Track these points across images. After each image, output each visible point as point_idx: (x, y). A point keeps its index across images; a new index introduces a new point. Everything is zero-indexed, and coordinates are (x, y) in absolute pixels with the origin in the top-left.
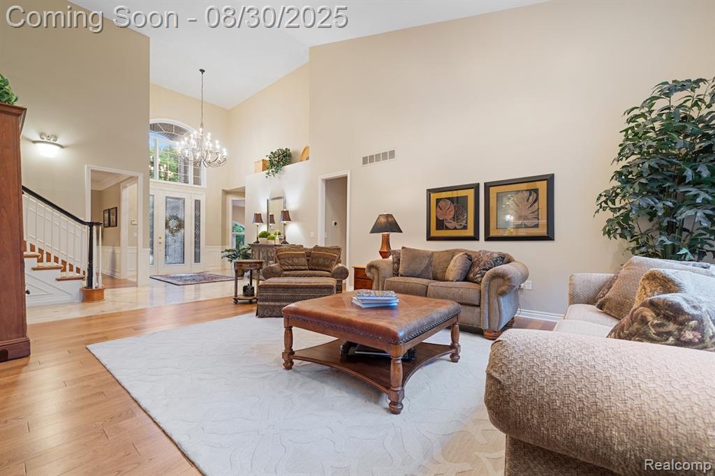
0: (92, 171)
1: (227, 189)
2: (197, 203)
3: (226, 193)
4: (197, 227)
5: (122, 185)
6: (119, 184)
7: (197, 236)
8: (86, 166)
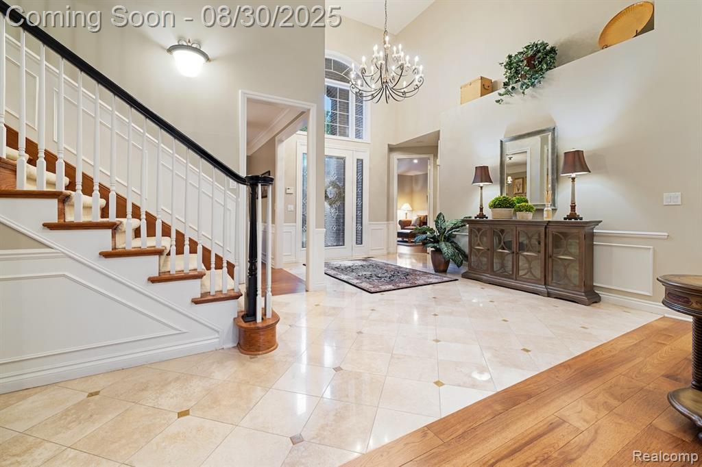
0: (249, 100)
1: (394, 143)
2: (360, 163)
3: (392, 149)
4: (360, 196)
5: (277, 138)
6: (273, 139)
7: (360, 208)
8: (240, 91)
